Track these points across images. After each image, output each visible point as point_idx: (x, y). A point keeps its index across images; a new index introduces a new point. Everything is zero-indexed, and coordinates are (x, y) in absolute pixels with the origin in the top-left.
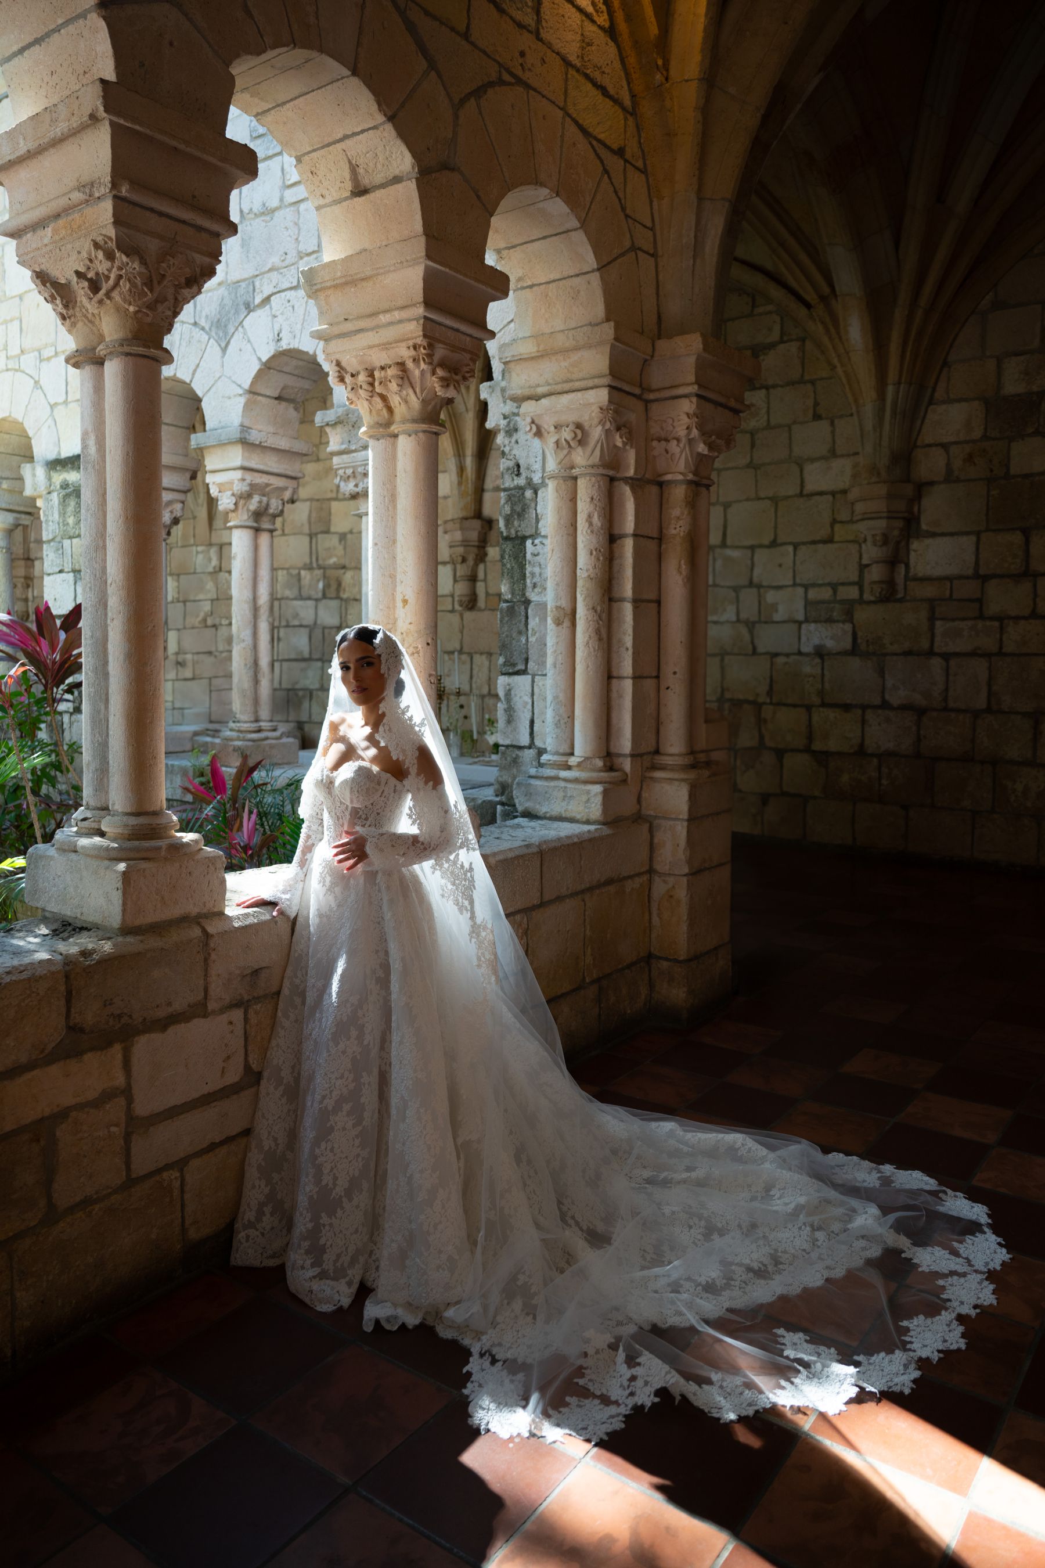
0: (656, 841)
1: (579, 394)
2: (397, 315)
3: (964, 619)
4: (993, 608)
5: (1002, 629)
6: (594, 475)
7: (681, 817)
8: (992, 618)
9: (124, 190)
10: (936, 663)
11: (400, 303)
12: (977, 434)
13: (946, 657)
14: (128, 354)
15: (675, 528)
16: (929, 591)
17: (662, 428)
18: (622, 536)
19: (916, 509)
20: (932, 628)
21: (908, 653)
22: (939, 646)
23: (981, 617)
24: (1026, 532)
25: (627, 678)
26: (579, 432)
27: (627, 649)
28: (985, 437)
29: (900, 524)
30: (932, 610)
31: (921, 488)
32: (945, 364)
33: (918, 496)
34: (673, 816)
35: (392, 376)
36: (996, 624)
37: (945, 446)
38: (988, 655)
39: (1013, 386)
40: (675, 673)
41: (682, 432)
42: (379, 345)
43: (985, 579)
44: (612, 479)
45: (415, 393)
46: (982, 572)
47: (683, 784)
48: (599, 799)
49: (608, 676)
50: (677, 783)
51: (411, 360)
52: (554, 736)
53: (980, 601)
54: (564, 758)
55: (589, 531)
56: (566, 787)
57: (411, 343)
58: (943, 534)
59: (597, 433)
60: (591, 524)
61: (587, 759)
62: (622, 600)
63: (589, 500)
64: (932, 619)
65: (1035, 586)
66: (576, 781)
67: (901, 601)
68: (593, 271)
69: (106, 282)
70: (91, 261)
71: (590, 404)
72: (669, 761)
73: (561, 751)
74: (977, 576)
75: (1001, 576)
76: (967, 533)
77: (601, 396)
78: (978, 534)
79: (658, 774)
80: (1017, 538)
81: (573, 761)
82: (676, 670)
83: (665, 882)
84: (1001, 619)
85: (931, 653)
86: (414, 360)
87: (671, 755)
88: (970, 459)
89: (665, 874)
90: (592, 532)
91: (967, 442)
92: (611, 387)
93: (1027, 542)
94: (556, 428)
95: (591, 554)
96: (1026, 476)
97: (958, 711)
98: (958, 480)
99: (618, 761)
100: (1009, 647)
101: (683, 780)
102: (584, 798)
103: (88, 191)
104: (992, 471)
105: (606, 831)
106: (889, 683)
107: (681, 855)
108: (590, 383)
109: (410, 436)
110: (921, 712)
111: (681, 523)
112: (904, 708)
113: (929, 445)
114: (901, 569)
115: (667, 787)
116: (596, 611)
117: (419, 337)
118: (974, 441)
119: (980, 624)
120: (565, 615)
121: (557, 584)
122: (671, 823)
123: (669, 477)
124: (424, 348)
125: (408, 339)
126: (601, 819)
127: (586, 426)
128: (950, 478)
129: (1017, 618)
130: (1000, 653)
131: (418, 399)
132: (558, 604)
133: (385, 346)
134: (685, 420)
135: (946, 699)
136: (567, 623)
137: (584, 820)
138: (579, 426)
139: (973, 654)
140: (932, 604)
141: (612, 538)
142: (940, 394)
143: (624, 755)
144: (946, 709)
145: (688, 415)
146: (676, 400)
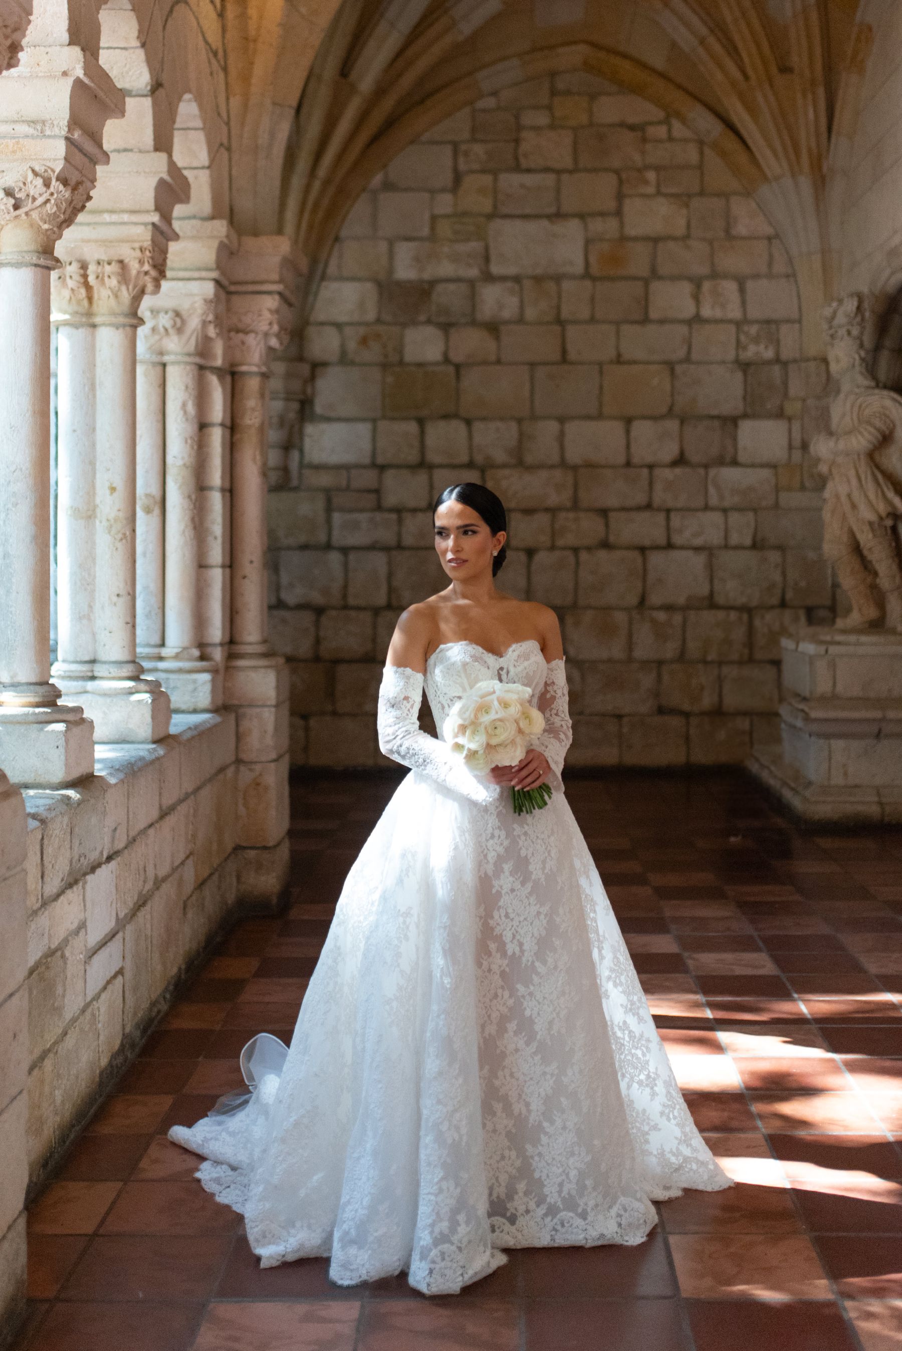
0: (241, 729)
1: (180, 284)
2: (126, 217)
3: (361, 510)
4: (391, 500)
5: (400, 521)
6: (187, 363)
7: (269, 703)
8: (391, 510)
9: (77, 135)
10: (335, 558)
11: (126, 206)
12: (371, 316)
13: (345, 550)
14: (36, 265)
15: (251, 419)
16: (324, 480)
17: (240, 321)
18: (211, 425)
19: (309, 391)
20: (329, 521)
21: (304, 547)
22: (339, 537)
23: (379, 508)
24: (421, 422)
25: (216, 566)
26: (178, 321)
27: (216, 538)
28: (378, 321)
29: (296, 406)
30: (329, 501)
31: (317, 367)
32: (337, 239)
33: (313, 377)
34: (260, 703)
35: (112, 273)
36: (394, 516)
37: (338, 326)
38: (387, 549)
39: (405, 272)
40: (251, 562)
41: (264, 327)
42: (96, 241)
43: (382, 468)
44: (201, 368)
45: (128, 289)
46: (380, 460)
47: (269, 670)
48: (208, 688)
49: (201, 565)
50: (263, 670)
51: (137, 261)
52: (145, 628)
53: (377, 491)
54: (156, 650)
55: (184, 419)
56: (168, 679)
57: (137, 245)
58: (339, 419)
59: (194, 323)
60: (185, 412)
61: (185, 649)
62: (210, 488)
63: (183, 388)
64: (329, 509)
65: (431, 478)
66: (180, 671)
67: (296, 489)
68: (203, 168)
69: (32, 203)
70: (24, 184)
71: (192, 295)
72: (249, 649)
73: (153, 643)
74: (374, 465)
75: (398, 467)
76: (363, 420)
77: (209, 289)
78: (374, 421)
79: (241, 663)
80: (412, 427)
81: (165, 652)
82: (254, 559)
83: (251, 770)
84: (398, 510)
85: (328, 546)
86: (140, 262)
87: (250, 644)
88: (364, 341)
89: (251, 763)
90: (187, 420)
91: (359, 324)
92: (217, 282)
93: (422, 433)
94: (152, 311)
95: (186, 442)
96: (420, 365)
97: (358, 608)
98: (352, 363)
99: (209, 650)
100: (408, 540)
101: (266, 667)
102: (191, 687)
103: (39, 128)
104: (386, 356)
105: (218, 719)
106: (285, 579)
107: (269, 740)
108: (196, 274)
109: (117, 328)
110: (319, 611)
111: (257, 413)
112: (302, 607)
113: (322, 324)
114: (295, 455)
115: (253, 675)
116: (191, 500)
117: (147, 241)
118: (367, 324)
119: (378, 516)
120: (155, 502)
121: (147, 472)
122: (258, 710)
123: (244, 368)
124: (150, 252)
125: (134, 241)
126: (210, 707)
127: (184, 314)
128: (344, 359)
129: (414, 510)
130: (399, 547)
131: (130, 295)
132: (148, 491)
133: (105, 243)
134: (267, 315)
135: (345, 596)
136: (157, 511)
137: (191, 710)
138: (177, 314)
139: (372, 547)
140: (328, 494)
141: (203, 426)
142: (332, 269)
143: (214, 645)
144: (346, 607)
145: (270, 310)
146: (258, 296)
